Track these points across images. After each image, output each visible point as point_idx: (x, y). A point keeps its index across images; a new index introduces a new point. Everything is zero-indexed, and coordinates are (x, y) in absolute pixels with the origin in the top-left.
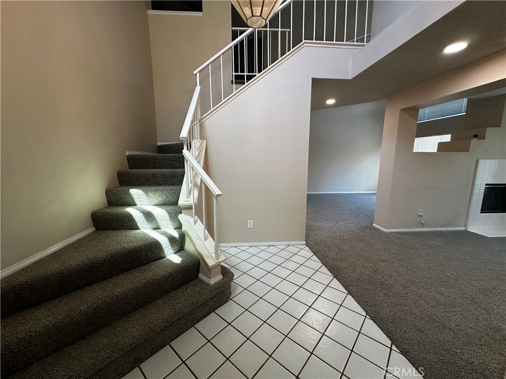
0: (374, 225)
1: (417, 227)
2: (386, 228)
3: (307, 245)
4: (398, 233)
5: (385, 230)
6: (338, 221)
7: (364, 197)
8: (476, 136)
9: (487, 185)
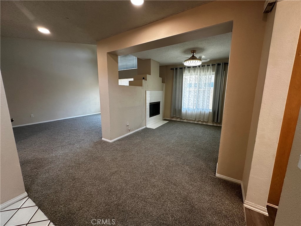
0: (103, 139)
1: (127, 133)
2: (111, 140)
3: (29, 196)
4: (118, 140)
5: (111, 141)
6: (74, 144)
7: (94, 117)
8: (144, 78)
9: (150, 103)
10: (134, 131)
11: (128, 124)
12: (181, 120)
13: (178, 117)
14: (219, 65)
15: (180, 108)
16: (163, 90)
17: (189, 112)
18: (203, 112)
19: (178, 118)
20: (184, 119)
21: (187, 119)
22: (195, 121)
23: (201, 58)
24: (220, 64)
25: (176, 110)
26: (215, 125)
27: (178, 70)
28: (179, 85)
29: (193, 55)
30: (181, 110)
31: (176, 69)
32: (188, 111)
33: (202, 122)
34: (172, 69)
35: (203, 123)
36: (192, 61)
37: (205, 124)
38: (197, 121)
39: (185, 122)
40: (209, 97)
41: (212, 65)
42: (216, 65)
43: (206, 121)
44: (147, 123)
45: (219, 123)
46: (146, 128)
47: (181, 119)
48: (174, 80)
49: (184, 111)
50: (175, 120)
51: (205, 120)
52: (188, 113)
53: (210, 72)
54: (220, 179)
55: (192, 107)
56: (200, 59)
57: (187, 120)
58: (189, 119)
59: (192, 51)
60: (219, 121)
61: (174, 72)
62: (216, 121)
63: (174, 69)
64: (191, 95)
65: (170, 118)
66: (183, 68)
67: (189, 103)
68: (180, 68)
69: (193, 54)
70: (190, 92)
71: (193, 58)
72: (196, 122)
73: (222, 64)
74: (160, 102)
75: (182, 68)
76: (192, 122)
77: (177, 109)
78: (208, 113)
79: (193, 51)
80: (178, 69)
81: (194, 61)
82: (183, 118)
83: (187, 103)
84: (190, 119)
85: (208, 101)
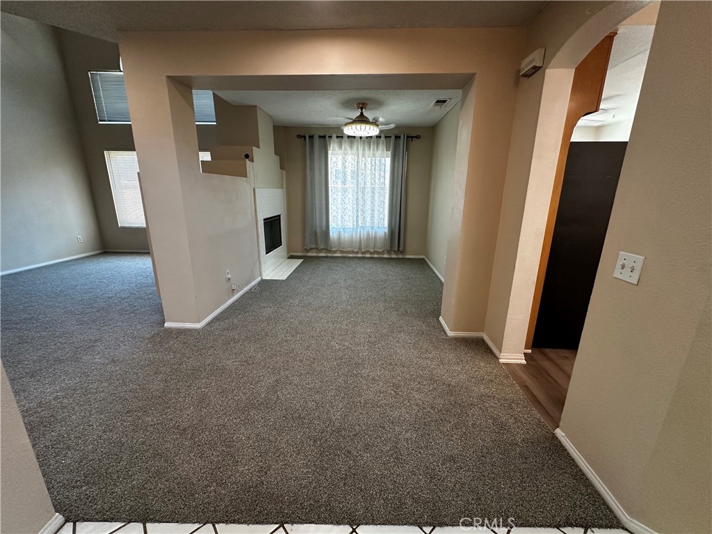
0: (167, 325)
1: (229, 298)
2: (199, 322)
5: (198, 326)
8: (247, 156)
9: (264, 220)
10: (242, 292)
11: (229, 276)
12: (329, 255)
13: (323, 247)
14: (397, 137)
15: (324, 228)
16: (282, 188)
17: (346, 236)
18: (372, 233)
19: (320, 250)
20: (335, 252)
21: (341, 249)
22: (357, 253)
23: (377, 121)
24: (400, 137)
25: (315, 232)
26: (394, 256)
27: (317, 141)
28: (320, 174)
29: (362, 114)
30: (327, 232)
31: (311, 137)
32: (342, 233)
33: (371, 253)
34: (299, 136)
35: (372, 256)
36: (358, 126)
37: (376, 258)
38: (363, 253)
39: (337, 257)
40: (384, 203)
41: (386, 137)
42: (393, 138)
43: (380, 250)
44: (263, 269)
45: (401, 252)
46: (263, 281)
47: (330, 251)
48: (308, 163)
49: (333, 234)
50: (314, 254)
51: (377, 250)
52: (342, 237)
53: (383, 150)
54: (456, 339)
55: (350, 225)
56: (375, 123)
57: (342, 252)
58: (346, 250)
59: (359, 104)
60: (401, 249)
61: (305, 144)
62: (396, 249)
63: (305, 137)
64: (347, 198)
65: (302, 252)
66: (327, 137)
67: (344, 216)
68: (320, 137)
69: (362, 110)
70: (345, 191)
71: (362, 120)
72: (360, 255)
73: (402, 137)
74: (279, 216)
75: (324, 137)
76: (351, 255)
77: (318, 231)
78: (383, 234)
79: (362, 105)
80: (316, 138)
81: (363, 126)
82: (334, 249)
83: (340, 215)
84: (349, 249)
85: (381, 210)
